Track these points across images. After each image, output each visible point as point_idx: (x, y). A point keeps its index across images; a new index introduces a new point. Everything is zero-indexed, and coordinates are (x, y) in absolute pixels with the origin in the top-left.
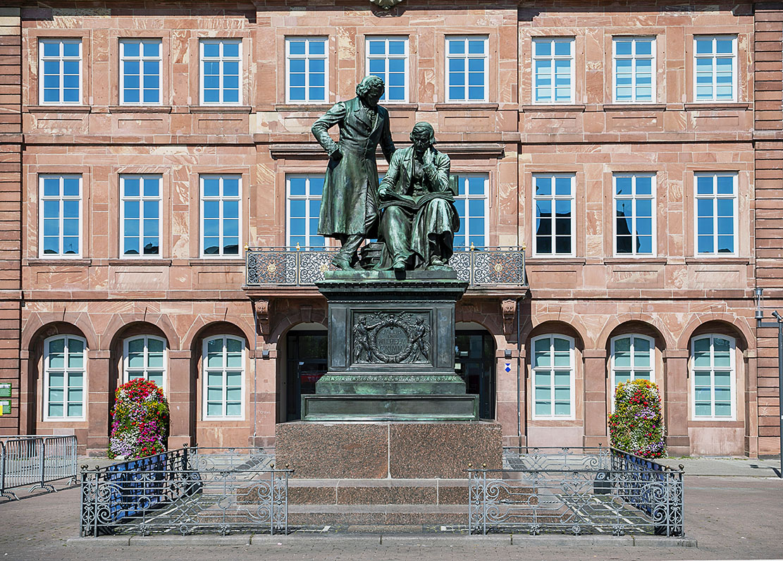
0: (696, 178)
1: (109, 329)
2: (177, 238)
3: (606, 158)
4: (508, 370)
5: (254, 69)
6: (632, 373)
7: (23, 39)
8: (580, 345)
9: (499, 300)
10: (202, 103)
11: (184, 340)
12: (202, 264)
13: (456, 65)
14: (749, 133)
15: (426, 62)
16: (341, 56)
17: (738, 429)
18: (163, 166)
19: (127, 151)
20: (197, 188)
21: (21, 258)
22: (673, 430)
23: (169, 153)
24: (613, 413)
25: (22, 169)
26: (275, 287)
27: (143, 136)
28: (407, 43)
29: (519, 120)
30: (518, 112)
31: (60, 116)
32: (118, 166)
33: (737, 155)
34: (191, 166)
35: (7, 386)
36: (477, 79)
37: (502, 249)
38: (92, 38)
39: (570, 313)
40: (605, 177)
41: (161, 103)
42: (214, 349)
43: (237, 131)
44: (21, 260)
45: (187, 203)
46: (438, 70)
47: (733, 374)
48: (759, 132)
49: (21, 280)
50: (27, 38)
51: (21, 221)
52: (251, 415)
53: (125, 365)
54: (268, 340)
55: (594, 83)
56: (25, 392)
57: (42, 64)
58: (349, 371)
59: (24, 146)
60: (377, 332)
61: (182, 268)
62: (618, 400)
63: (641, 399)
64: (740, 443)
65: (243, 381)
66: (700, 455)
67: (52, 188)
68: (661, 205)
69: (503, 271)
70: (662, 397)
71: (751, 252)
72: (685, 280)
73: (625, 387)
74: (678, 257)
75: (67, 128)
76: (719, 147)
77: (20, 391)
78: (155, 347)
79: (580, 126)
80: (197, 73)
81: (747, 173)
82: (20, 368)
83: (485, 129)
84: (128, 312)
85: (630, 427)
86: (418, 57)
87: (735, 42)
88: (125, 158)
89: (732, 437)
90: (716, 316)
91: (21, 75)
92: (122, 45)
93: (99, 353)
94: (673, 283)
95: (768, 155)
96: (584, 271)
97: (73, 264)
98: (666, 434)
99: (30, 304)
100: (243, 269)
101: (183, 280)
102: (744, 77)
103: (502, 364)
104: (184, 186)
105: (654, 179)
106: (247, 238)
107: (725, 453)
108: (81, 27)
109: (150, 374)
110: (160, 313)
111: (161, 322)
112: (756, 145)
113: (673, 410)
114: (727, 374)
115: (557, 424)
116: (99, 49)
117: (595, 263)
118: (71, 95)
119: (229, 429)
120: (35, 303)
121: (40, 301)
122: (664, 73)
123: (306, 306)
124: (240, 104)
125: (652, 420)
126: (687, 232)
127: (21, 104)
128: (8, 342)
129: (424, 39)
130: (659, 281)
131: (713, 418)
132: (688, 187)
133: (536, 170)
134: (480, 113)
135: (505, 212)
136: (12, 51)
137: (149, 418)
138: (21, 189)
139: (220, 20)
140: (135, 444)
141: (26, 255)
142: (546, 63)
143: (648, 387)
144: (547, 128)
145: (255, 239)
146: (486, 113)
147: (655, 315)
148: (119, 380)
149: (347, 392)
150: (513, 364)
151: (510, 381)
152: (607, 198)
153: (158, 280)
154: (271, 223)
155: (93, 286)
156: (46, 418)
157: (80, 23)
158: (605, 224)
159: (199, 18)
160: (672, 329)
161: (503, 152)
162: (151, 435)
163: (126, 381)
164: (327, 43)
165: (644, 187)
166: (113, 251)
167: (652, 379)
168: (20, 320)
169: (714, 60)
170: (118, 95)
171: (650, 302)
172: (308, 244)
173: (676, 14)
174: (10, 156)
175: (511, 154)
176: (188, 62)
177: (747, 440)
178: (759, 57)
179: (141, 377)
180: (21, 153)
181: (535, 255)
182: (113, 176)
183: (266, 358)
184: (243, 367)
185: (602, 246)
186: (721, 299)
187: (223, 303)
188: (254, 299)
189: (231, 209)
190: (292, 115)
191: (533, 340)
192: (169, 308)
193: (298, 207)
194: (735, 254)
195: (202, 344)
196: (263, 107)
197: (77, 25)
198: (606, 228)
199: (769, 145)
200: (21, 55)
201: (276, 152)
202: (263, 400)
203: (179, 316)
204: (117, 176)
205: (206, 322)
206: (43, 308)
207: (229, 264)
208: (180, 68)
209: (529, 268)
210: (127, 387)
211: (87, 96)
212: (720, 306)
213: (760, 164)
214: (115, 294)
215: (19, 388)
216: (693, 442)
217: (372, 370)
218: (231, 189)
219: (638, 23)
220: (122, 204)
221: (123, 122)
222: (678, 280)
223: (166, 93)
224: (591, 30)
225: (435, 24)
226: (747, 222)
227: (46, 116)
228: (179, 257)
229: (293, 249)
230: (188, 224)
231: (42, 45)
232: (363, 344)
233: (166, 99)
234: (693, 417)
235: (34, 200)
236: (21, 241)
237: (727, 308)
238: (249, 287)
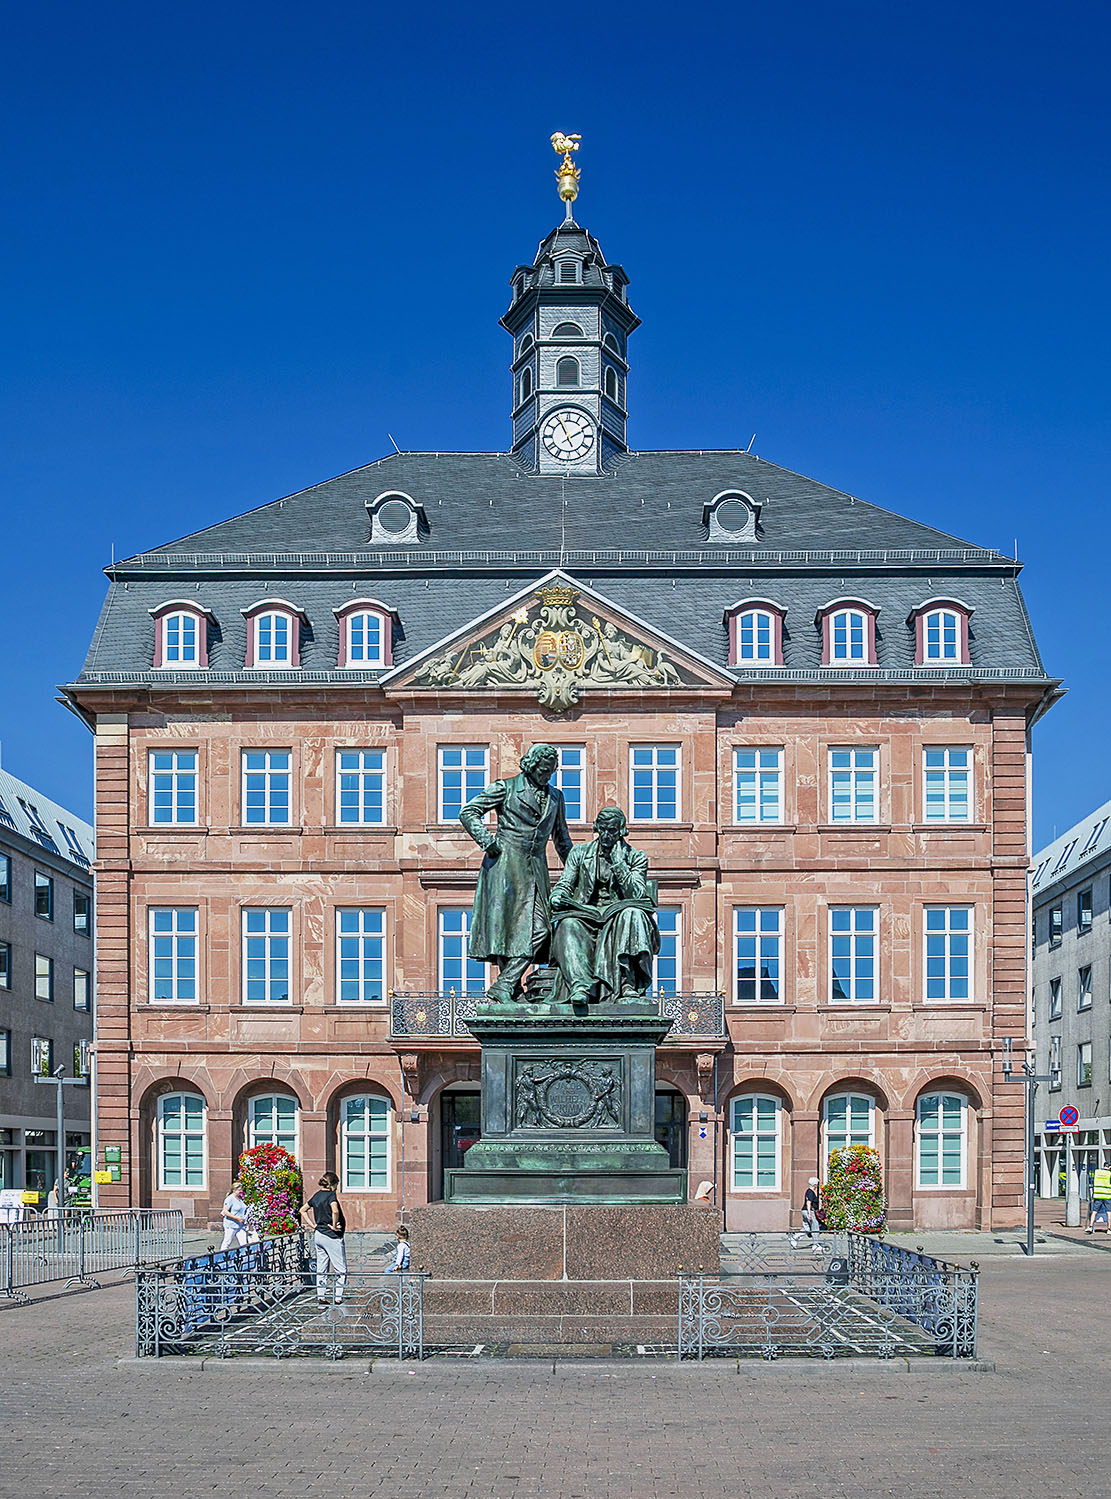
0: (925, 911)
1: (231, 1086)
2: (310, 981)
3: (820, 888)
4: (703, 1135)
5: (400, 783)
6: (848, 1138)
7: (131, 750)
8: (788, 1106)
9: (693, 1054)
10: (339, 824)
11: (318, 1100)
12: (338, 1012)
13: (643, 778)
14: (988, 858)
15: (606, 775)
16: (504, 767)
17: (968, 1199)
18: (293, 897)
19: (251, 880)
20: (332, 923)
21: (129, 1003)
22: (894, 1201)
23: (300, 882)
24: (825, 1184)
25: (129, 901)
26: (425, 1039)
27: (269, 861)
28: (583, 752)
29: (717, 844)
30: (717, 834)
31: (172, 838)
32: (240, 897)
33: (973, 884)
34: (325, 897)
35: (116, 1149)
36: (667, 794)
37: (698, 995)
38: (210, 748)
39: (777, 1069)
40: (819, 910)
41: (290, 824)
42: (355, 1111)
43: (379, 855)
44: (129, 1006)
45: (322, 941)
46: (620, 783)
47: (964, 1138)
48: (999, 858)
49: (129, 1029)
50: (136, 748)
51: (129, 961)
52: (398, 1186)
53: (252, 1130)
54: (418, 1098)
55: (807, 800)
56: (136, 1157)
57: (152, 779)
58: (511, 1138)
59: (131, 873)
60: (549, 1086)
61: (316, 1017)
62: (832, 1169)
63: (859, 1167)
64: (970, 1215)
65: (389, 1148)
66: (925, 1229)
67: (163, 923)
68: (885, 943)
69: (698, 1022)
70: (883, 1165)
71: (989, 996)
72: (912, 1030)
73: (841, 1154)
74: (904, 1004)
75: (180, 853)
76: (953, 875)
77: (130, 1155)
78: (286, 1107)
79: (790, 850)
80: (332, 787)
81: (985, 906)
82: (130, 1130)
83: (677, 854)
84: (253, 1067)
85: (846, 1200)
86: (597, 769)
87: (970, 753)
88: (248, 887)
89: (961, 1209)
90: (948, 1071)
91: (128, 792)
92: (244, 756)
93: (220, 1113)
94: (898, 1033)
95: (1008, 884)
96: (794, 1021)
97: (188, 1010)
98: (887, 1206)
99: (140, 1056)
100: (386, 1018)
101: (317, 1030)
102: (981, 795)
103: (696, 1128)
104: (317, 921)
105: (876, 912)
106: (392, 981)
107: (953, 1226)
108: (197, 735)
109: (281, 1138)
110: (291, 1068)
111: (291, 1079)
112: (995, 873)
113: (895, 1180)
114: (957, 1137)
115: (760, 1196)
116: (218, 760)
117: (806, 1011)
118: (186, 814)
119: (373, 1203)
120: (146, 1055)
121: (151, 1053)
122: (888, 788)
123: (463, 1061)
124: (384, 824)
125: (872, 1191)
126: (915, 975)
127: (128, 826)
128: (116, 1099)
129: (604, 747)
130: (880, 1033)
131: (940, 1186)
132: (916, 922)
133: (738, 902)
134: (671, 835)
135: (700, 951)
136: (118, 764)
137: (278, 1189)
138: (129, 923)
139: (361, 725)
140: (263, 1218)
141: (135, 1000)
142: (749, 776)
143: (868, 1154)
144: (749, 853)
145: (401, 982)
146: (679, 835)
147: (876, 1071)
148: (245, 1144)
149: (507, 1165)
150: (709, 1129)
151: (706, 1148)
152: (822, 935)
153: (288, 1030)
154: (420, 964)
155: (212, 1036)
156: (162, 1186)
157: (197, 731)
158: (819, 965)
159: (336, 724)
160: (896, 1086)
161: (698, 881)
162: (282, 1208)
163: (252, 1146)
164: (487, 752)
165: (865, 922)
166: (235, 995)
167: (871, 1144)
168: (129, 1074)
169: (947, 775)
170: (240, 814)
171: (871, 1055)
172: (464, 988)
173: (902, 721)
174: (114, 886)
175: (708, 883)
176: (322, 775)
177: (979, 1211)
178: (998, 771)
179: (270, 1142)
180: (128, 882)
181: (736, 1002)
182: (234, 908)
183: (415, 1121)
184: (389, 1132)
185: (815, 991)
186: (953, 1052)
187: (364, 1057)
188: (400, 1053)
189: (373, 948)
190: (445, 836)
191: (733, 1101)
192: (300, 1062)
193: (452, 946)
194: (970, 1000)
195: (339, 1105)
196: (410, 827)
197: (193, 733)
198: (820, 970)
199: (1010, 873)
200: (128, 769)
201: (427, 880)
202: (413, 1169)
203: (312, 1072)
204: (239, 909)
205: (344, 1080)
206: (156, 1061)
207: (371, 1012)
208: (313, 782)
209: (729, 1017)
210: (253, 1153)
211: (203, 816)
212: (951, 1060)
213: (1000, 895)
214: (237, 1046)
215: (130, 1152)
216: (916, 1215)
217: (542, 1137)
218: (373, 924)
219: (858, 730)
220: (245, 941)
221: (246, 846)
222: (904, 1029)
223: (296, 812)
224: (802, 738)
225: (616, 729)
226: (984, 962)
227: (157, 839)
228: (312, 1004)
229: (447, 996)
230: (322, 965)
231: (152, 757)
232: (529, 1102)
233: (296, 818)
234: (918, 1187)
235: (143, 936)
236: (129, 984)
237: (960, 1062)
238: (394, 1039)
